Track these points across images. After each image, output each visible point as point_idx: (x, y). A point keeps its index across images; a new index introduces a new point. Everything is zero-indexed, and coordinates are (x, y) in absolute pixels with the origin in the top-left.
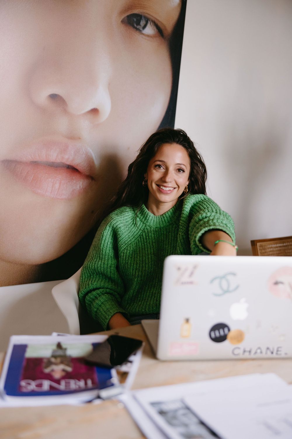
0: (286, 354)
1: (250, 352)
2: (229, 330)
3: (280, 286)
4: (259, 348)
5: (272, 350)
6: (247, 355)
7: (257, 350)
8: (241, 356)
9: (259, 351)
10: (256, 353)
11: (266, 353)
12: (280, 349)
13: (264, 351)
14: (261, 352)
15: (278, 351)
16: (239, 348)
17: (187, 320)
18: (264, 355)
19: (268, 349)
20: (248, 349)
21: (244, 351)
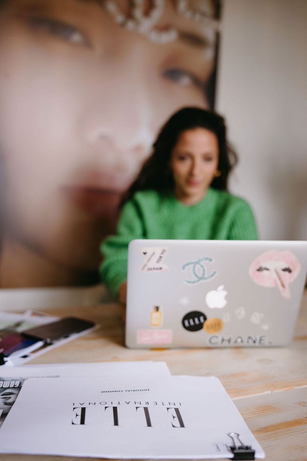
0: (270, 343)
1: (229, 341)
2: (205, 319)
3: (265, 272)
4: (240, 337)
5: (254, 339)
6: (226, 344)
7: (237, 338)
8: (219, 344)
9: (239, 340)
10: (236, 342)
11: (248, 342)
12: (263, 338)
13: (245, 340)
14: (242, 341)
15: (261, 340)
16: (217, 337)
17: (157, 309)
18: (245, 344)
19: (250, 338)
20: (227, 338)
21: (223, 340)
